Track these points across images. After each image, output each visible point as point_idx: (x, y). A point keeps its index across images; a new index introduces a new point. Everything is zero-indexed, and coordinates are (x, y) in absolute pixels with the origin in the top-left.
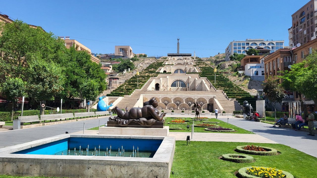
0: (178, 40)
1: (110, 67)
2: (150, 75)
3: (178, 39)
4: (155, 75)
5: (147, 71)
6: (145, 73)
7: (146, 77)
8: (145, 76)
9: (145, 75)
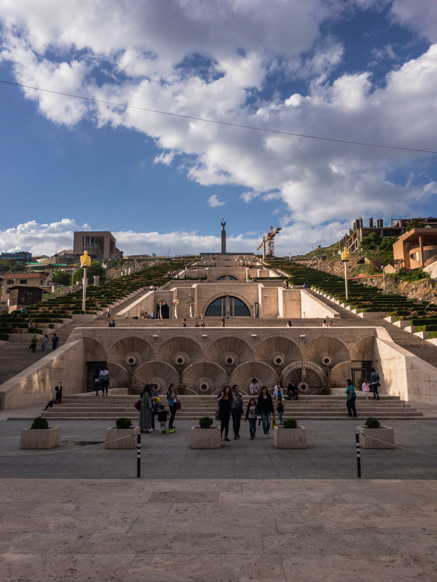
0: (223, 225)
1: (48, 274)
3: (223, 223)
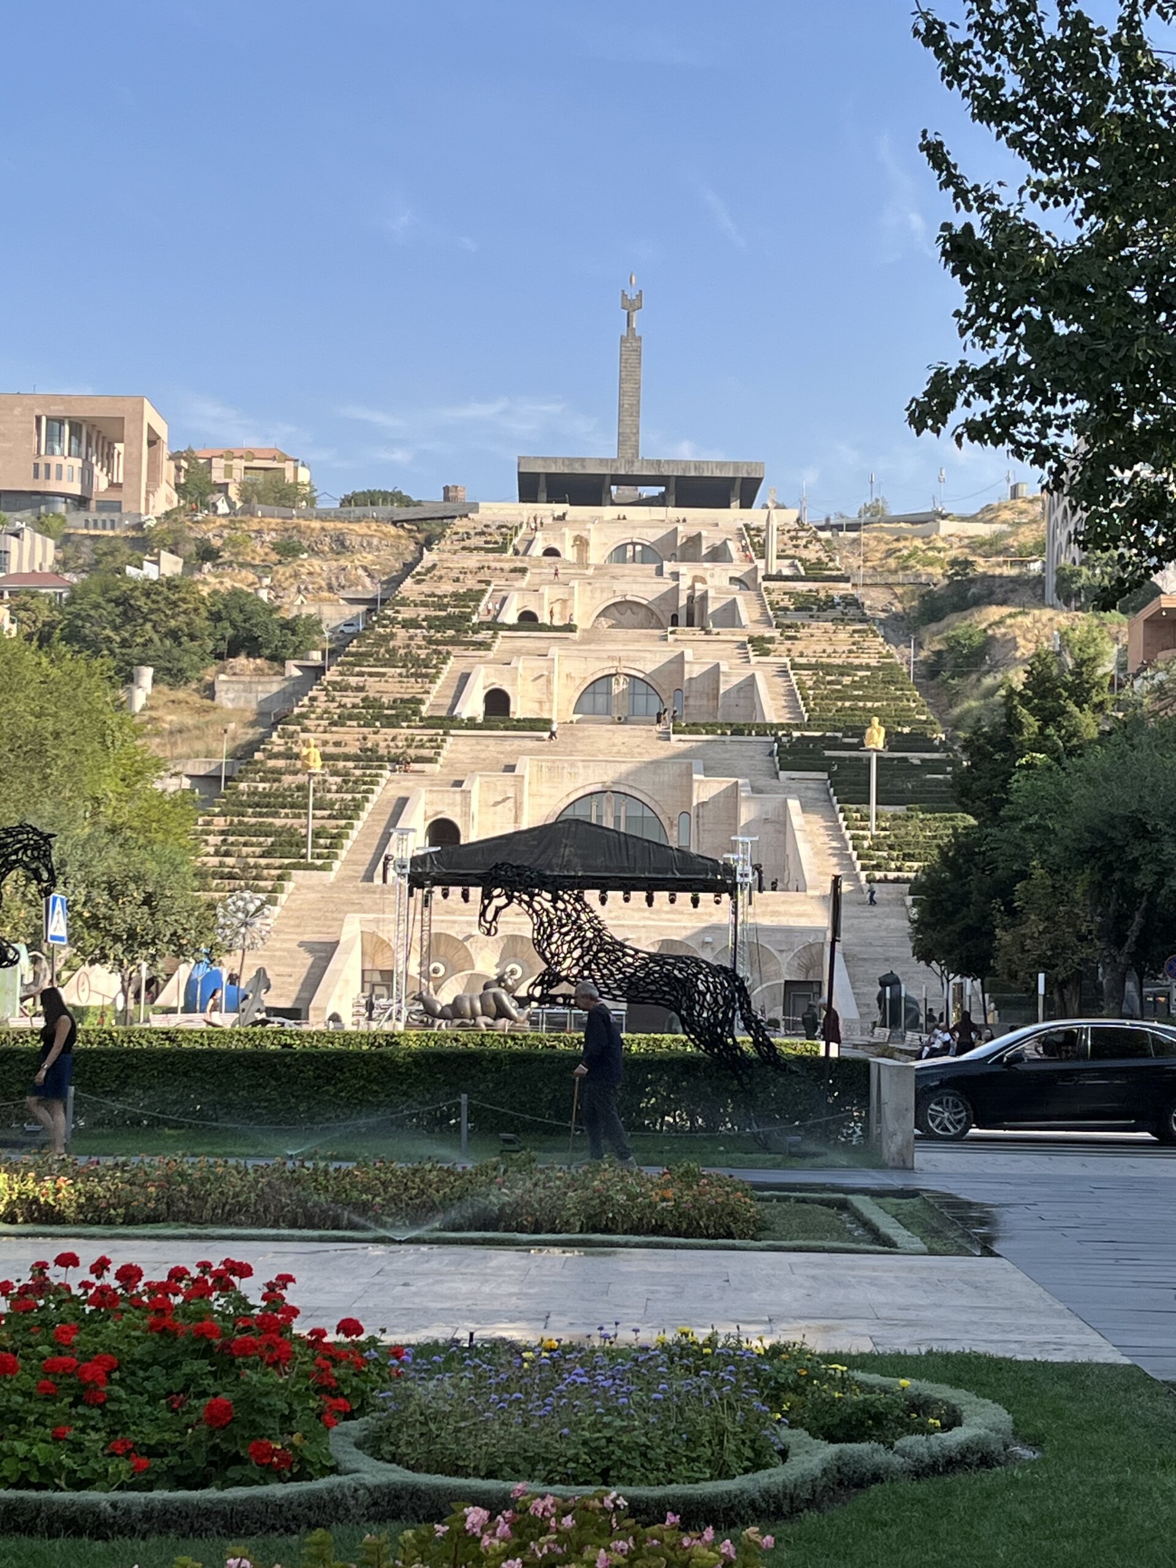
0: (631, 306)
2: (383, 739)
3: (632, 295)
4: (422, 746)
5: (348, 701)
6: (340, 721)
7: (351, 764)
8: (347, 758)
9: (337, 744)
